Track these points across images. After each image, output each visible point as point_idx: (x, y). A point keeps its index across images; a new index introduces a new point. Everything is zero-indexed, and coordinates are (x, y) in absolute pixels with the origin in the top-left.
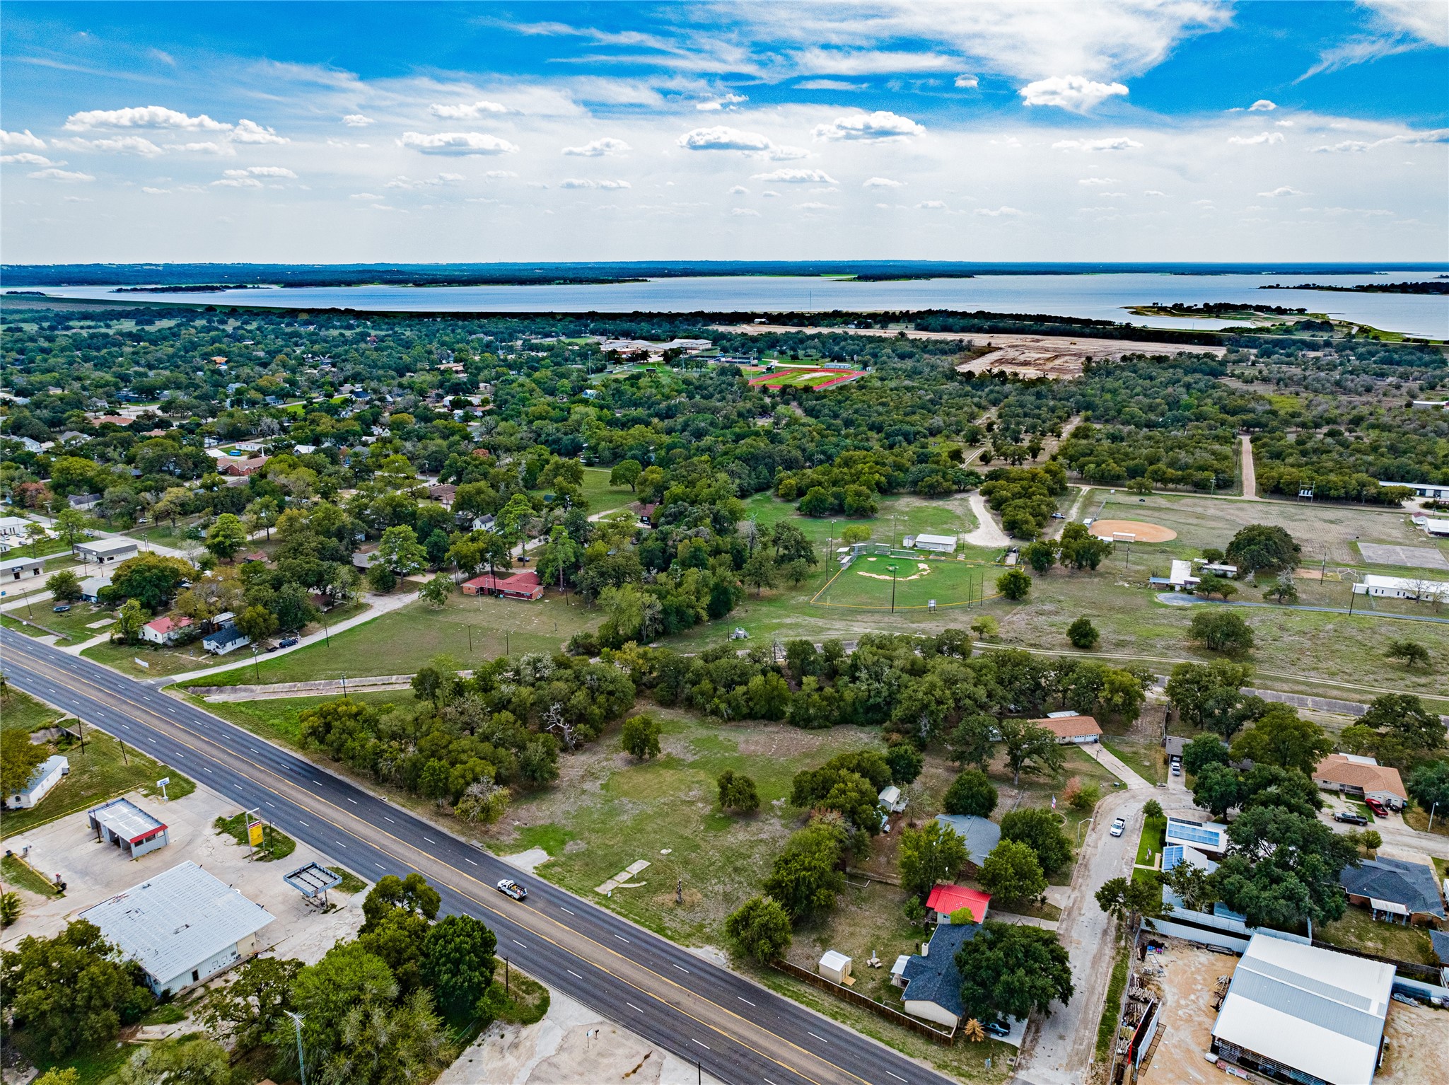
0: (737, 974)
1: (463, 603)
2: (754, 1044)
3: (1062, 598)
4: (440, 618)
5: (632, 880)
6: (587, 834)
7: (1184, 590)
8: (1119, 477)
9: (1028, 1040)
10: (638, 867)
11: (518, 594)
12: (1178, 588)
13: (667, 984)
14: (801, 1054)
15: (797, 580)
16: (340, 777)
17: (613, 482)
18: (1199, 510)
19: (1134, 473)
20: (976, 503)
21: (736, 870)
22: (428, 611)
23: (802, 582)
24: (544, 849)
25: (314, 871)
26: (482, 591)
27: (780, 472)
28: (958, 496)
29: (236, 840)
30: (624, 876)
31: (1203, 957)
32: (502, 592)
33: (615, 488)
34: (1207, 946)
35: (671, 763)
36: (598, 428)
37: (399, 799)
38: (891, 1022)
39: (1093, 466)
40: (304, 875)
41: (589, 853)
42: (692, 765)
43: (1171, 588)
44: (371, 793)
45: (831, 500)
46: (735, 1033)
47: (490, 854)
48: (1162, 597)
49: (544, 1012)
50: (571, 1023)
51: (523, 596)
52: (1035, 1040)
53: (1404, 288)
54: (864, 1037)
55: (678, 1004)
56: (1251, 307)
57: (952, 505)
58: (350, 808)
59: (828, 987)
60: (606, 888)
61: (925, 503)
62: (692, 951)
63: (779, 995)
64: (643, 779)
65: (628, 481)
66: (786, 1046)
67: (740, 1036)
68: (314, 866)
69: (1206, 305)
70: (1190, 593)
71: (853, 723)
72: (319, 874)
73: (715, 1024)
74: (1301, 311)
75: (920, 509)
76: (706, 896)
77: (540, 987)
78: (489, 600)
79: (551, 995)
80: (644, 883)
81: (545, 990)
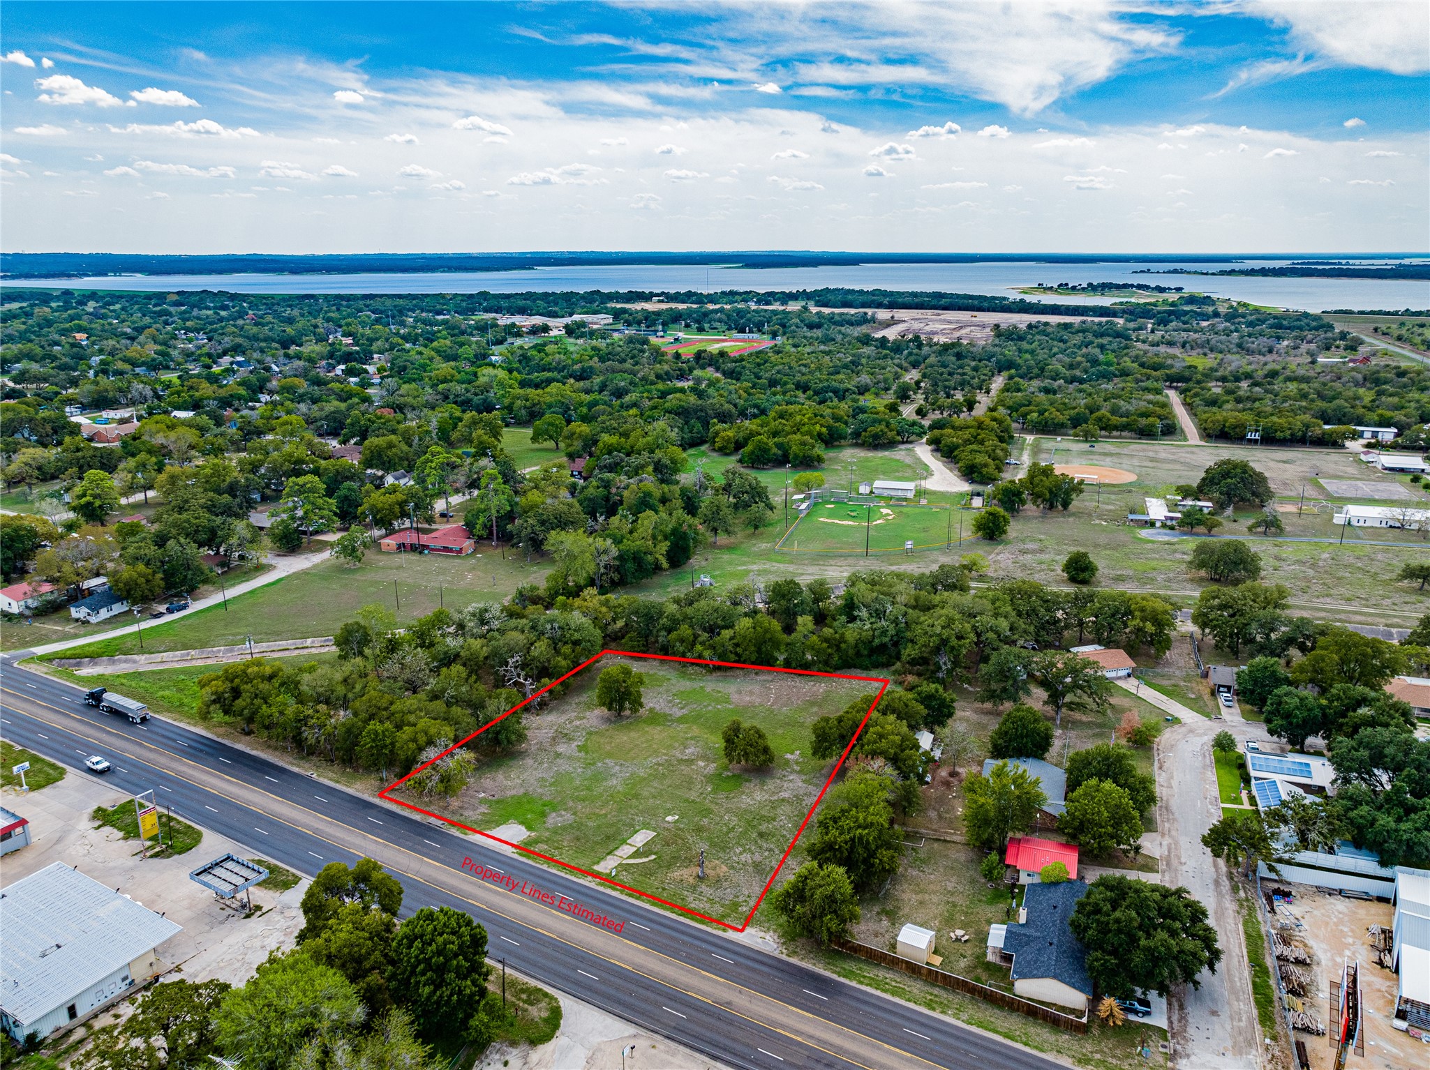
0: (794, 960)
1: (383, 561)
2: (839, 1049)
3: (1042, 537)
4: (358, 576)
5: (637, 854)
6: (571, 804)
7: (1164, 526)
8: (1063, 425)
9: (1175, 1018)
10: (641, 838)
11: (446, 549)
12: (1158, 524)
13: (709, 979)
14: (902, 1057)
15: (756, 527)
16: (254, 753)
17: (534, 439)
18: (1151, 454)
19: (1076, 422)
20: (923, 452)
21: (761, 835)
22: (341, 570)
23: (761, 529)
24: (522, 823)
25: (229, 865)
26: (402, 547)
27: (714, 424)
28: (903, 447)
29: (121, 834)
30: (626, 850)
31: (1340, 905)
32: (427, 547)
33: (536, 446)
34: (1341, 892)
35: (656, 718)
36: (510, 387)
37: (331, 774)
38: (1001, 1008)
39: (1035, 415)
40: (217, 871)
41: (578, 826)
42: (682, 720)
43: (1152, 524)
44: (296, 769)
45: (775, 450)
46: (811, 1037)
47: (455, 832)
48: (1145, 533)
49: (556, 1027)
50: (596, 1040)
51: (451, 550)
52: (1183, 1018)
53: (1264, 272)
54: (974, 1029)
55: (729, 1004)
56: (1132, 286)
57: (899, 454)
58: (269, 788)
59: (913, 969)
60: (607, 866)
61: (870, 454)
62: (731, 935)
63: (854, 984)
64: (624, 737)
65: (551, 437)
66: (879, 1048)
67: (819, 1040)
68: (229, 858)
69: (1090, 285)
70: (1172, 528)
71: (856, 667)
72: (237, 869)
73: (783, 1026)
74: (1179, 289)
75: (867, 460)
76: (732, 867)
77: (546, 995)
78: (414, 557)
79: (561, 1004)
80: (653, 857)
81: (552, 998)
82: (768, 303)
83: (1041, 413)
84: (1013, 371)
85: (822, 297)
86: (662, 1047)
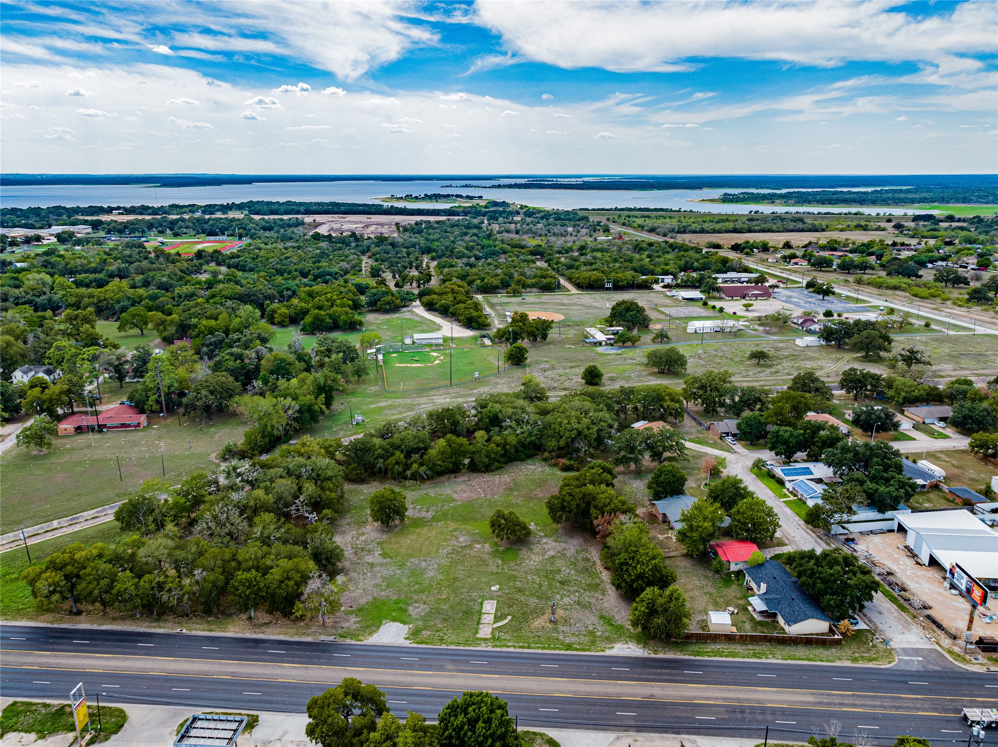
0: (661, 656)
1: (68, 444)
2: (738, 700)
3: (546, 359)
4: (53, 460)
5: (497, 618)
6: (416, 597)
7: (607, 344)
8: (497, 287)
9: (867, 621)
10: (490, 607)
11: (124, 425)
12: (604, 343)
13: (626, 685)
14: (773, 692)
15: (359, 376)
16: (104, 627)
17: (120, 328)
18: (559, 301)
19: (505, 285)
20: (422, 312)
21: (562, 583)
23: (364, 377)
24: (394, 620)
25: (199, 724)
26: (79, 430)
27: (268, 305)
28: (405, 309)
30: (487, 618)
31: (877, 539)
32: (105, 426)
33: (123, 333)
34: (872, 532)
35: (418, 523)
36: (70, 287)
37: (195, 626)
38: (790, 645)
39: (479, 281)
40: (193, 732)
41: (435, 612)
42: (434, 519)
43: (600, 344)
44: (162, 631)
45: (328, 320)
46: (717, 698)
47: (348, 641)
48: (600, 349)
51: (129, 426)
52: (870, 621)
53: (510, 186)
54: (789, 662)
55: (652, 696)
56: (453, 195)
57: (404, 314)
58: (149, 652)
59: (729, 638)
60: (485, 631)
61: (388, 317)
62: (608, 653)
63: (706, 658)
64: (407, 541)
65: (136, 326)
66: (758, 691)
67: (723, 699)
68: (195, 719)
69: (426, 195)
70: (612, 345)
71: (516, 460)
72: (205, 724)
73: (695, 698)
74: (480, 197)
75: (388, 321)
76: (566, 609)
77: (535, 734)
79: (550, 735)
80: (509, 618)
81: (541, 735)
82: (211, 213)
83: (482, 280)
84: (434, 254)
85: (252, 207)
86: (641, 739)
